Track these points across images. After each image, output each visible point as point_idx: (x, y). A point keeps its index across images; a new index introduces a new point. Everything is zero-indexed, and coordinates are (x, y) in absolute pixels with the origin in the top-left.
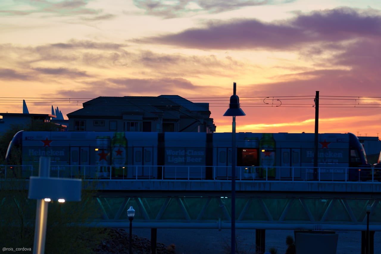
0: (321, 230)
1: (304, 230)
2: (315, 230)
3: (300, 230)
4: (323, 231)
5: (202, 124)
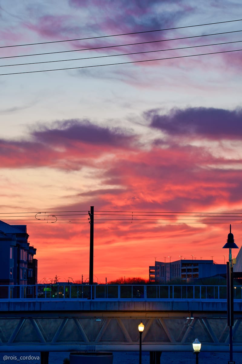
0: (95, 351)
1: (81, 352)
2: (89, 351)
3: (76, 352)
4: (97, 352)
5: (15, 246)
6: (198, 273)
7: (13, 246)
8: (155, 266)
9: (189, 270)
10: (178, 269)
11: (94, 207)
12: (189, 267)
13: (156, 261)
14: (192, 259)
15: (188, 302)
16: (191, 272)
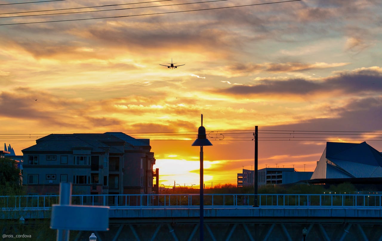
5: (145, 158)
6: (281, 179)
7: (143, 157)
8: (242, 173)
9: (274, 177)
10: (264, 176)
11: (258, 127)
12: (273, 175)
13: (244, 169)
14: (276, 168)
15: (345, 210)
16: (275, 178)
